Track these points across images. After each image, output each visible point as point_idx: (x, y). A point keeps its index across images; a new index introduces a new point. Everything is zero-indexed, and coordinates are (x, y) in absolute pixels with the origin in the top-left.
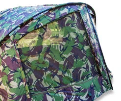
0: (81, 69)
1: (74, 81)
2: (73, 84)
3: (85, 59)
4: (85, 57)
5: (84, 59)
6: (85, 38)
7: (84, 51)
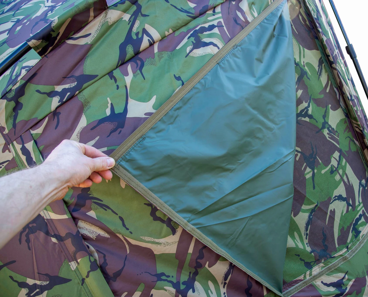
0: (332, 207)
1: (317, 261)
2: (316, 270)
3: (339, 162)
4: (336, 155)
5: (334, 163)
6: (324, 78)
7: (331, 131)
